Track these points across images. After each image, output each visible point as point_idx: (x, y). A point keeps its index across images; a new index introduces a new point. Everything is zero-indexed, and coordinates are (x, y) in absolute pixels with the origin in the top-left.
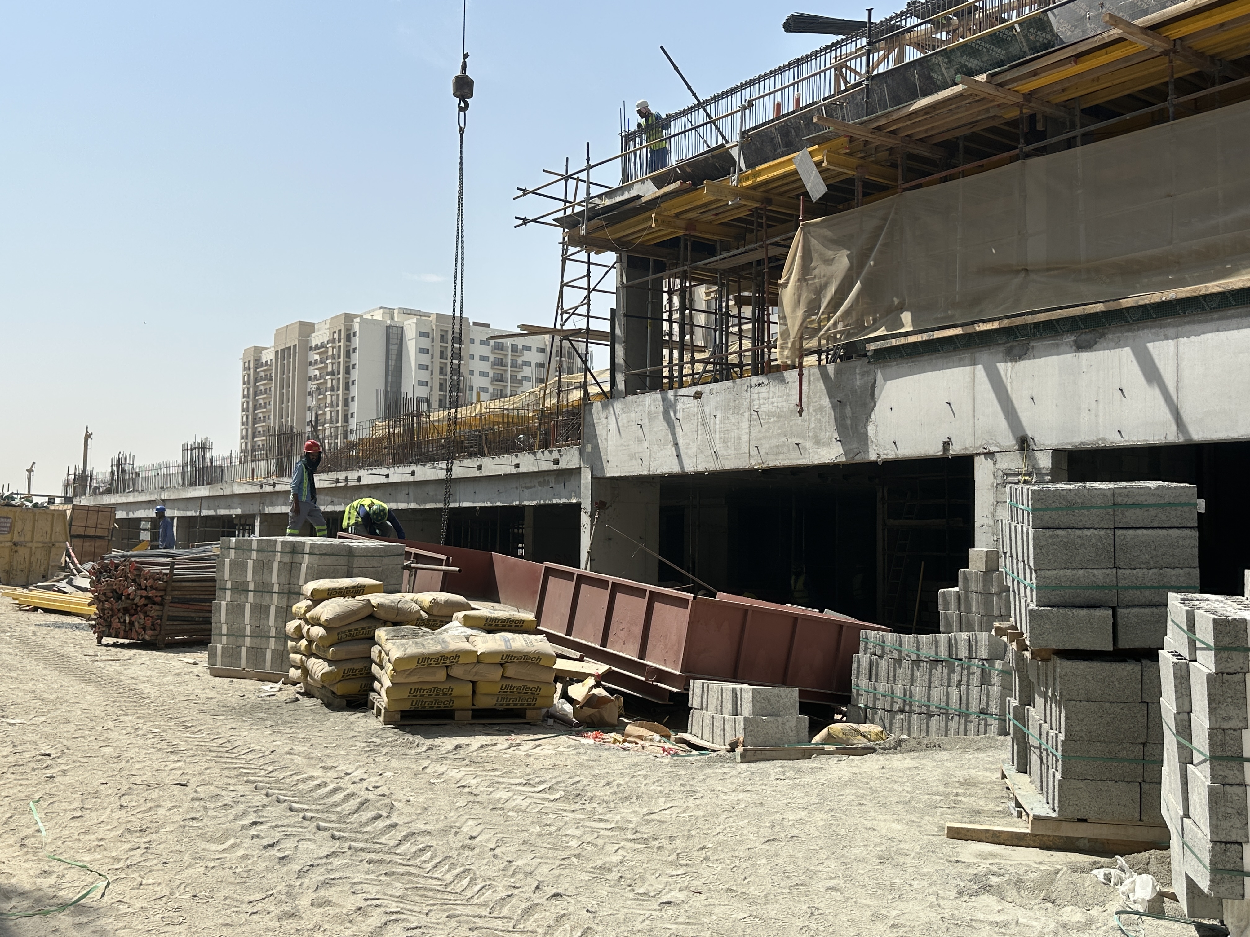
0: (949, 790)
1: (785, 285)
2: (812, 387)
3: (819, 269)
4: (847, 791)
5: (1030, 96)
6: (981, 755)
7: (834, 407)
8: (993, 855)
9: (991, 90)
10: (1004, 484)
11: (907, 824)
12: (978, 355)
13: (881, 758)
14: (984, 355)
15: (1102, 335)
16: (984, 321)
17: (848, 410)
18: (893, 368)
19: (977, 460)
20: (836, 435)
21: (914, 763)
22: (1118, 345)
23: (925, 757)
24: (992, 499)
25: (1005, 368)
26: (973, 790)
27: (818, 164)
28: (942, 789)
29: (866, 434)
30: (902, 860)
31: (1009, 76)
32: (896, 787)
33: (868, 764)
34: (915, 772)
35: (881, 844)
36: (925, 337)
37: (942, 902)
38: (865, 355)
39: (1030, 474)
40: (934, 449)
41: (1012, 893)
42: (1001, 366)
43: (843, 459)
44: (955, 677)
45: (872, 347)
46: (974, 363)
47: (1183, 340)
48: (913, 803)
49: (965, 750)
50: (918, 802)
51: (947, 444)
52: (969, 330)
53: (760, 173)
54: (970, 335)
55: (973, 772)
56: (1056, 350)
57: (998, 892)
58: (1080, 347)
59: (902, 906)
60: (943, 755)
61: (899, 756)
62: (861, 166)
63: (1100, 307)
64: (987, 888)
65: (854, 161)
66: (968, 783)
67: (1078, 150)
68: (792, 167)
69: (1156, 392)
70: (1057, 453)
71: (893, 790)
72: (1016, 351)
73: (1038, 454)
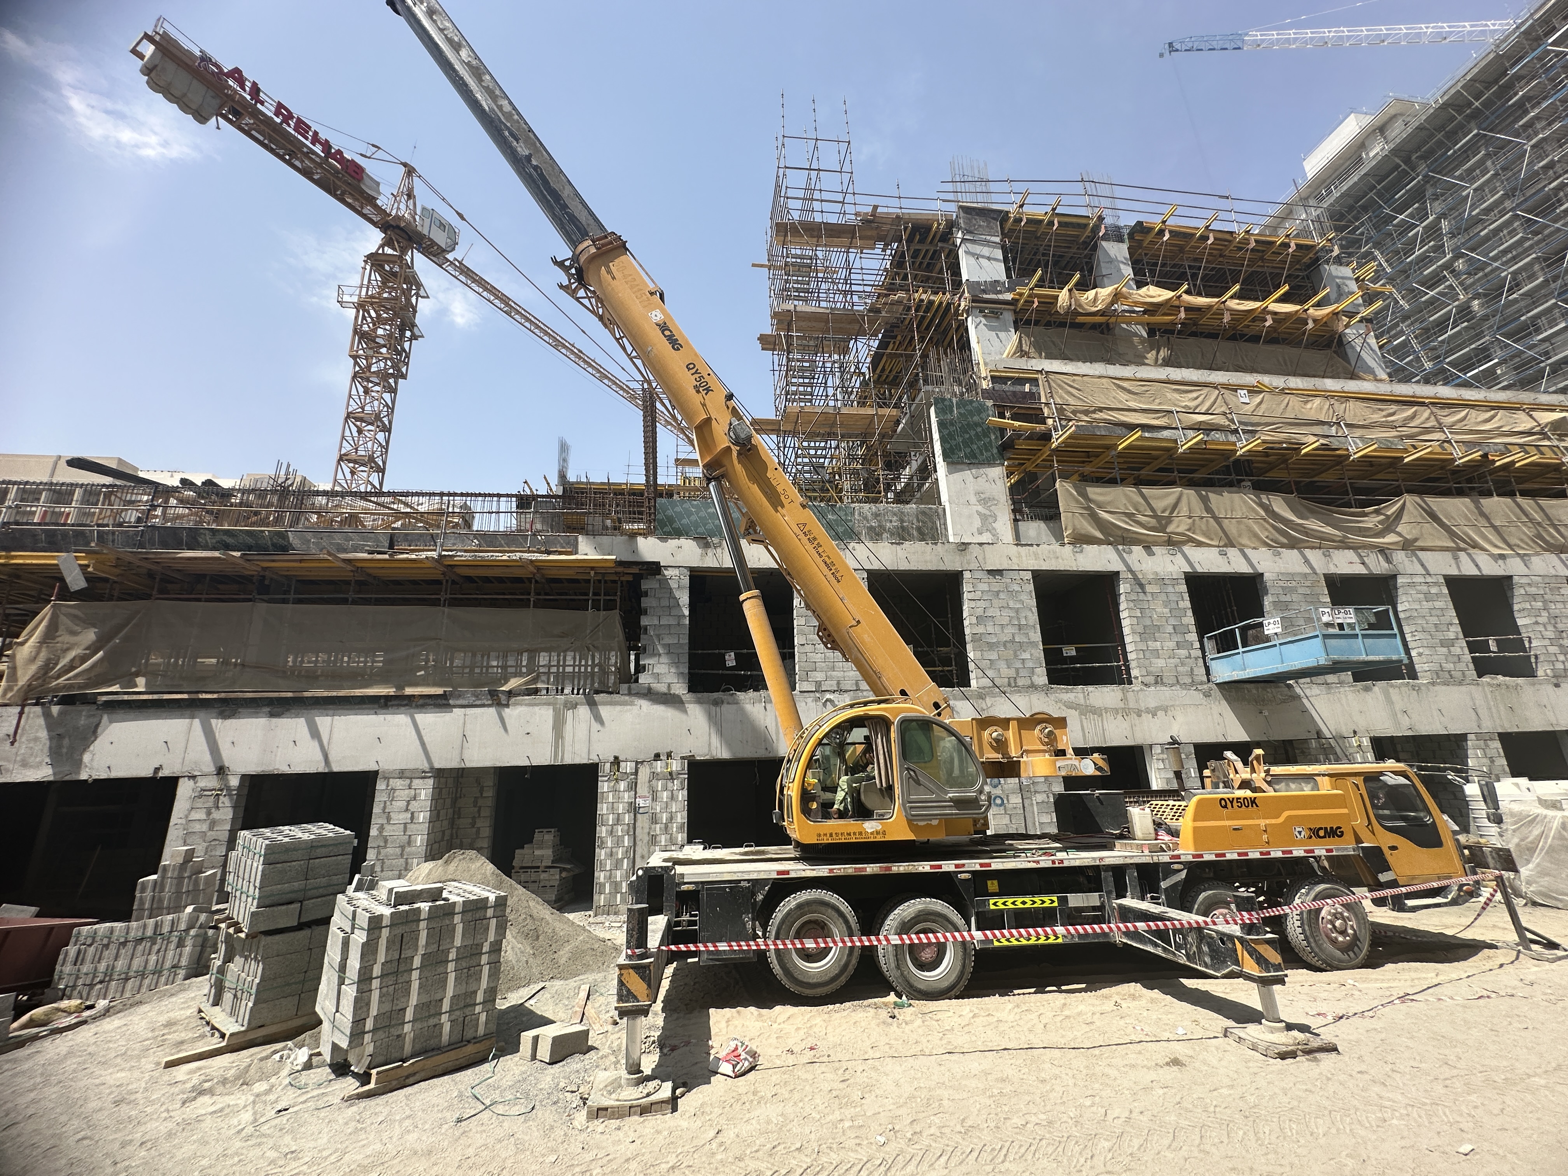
0: (157, 1033)
1: (22, 644)
2: (30, 721)
3: (64, 638)
4: (68, 1063)
5: (265, 569)
6: (174, 999)
7: (51, 739)
8: (200, 1069)
9: (241, 562)
10: (200, 796)
11: (130, 1070)
12: (196, 713)
13: (92, 1026)
14: (202, 714)
15: (288, 710)
16: (206, 692)
17: (66, 742)
18: (120, 714)
19: (181, 781)
20: (48, 760)
21: (123, 1022)
22: (297, 716)
23: (130, 1014)
24: (188, 806)
25: (217, 724)
26: (174, 1028)
27: (83, 568)
28: (150, 1035)
29: (81, 760)
30: (133, 1097)
31: (256, 558)
32: (111, 1045)
33: (82, 1034)
34: (125, 1028)
35: (111, 1093)
36: (155, 697)
37: (172, 1114)
38: (95, 703)
39: (221, 790)
40: (146, 772)
41: (220, 1089)
42: (214, 722)
43: (51, 778)
44: (156, 947)
45: (104, 698)
46: (193, 717)
47: (336, 718)
48: (129, 1053)
49: (160, 999)
50: (134, 1050)
51: (157, 770)
52: (193, 696)
53: (16, 557)
54: (194, 699)
55: (172, 1015)
56: (256, 715)
57: (211, 1092)
58: (272, 715)
59: (143, 1128)
60: (145, 1008)
61: (108, 1019)
62: (122, 575)
63: (290, 695)
64: (202, 1093)
65: (117, 571)
66: (170, 1024)
67: (290, 606)
68: (55, 562)
69: (316, 744)
70: (244, 777)
71: (109, 1049)
72: (227, 713)
73: (230, 777)
